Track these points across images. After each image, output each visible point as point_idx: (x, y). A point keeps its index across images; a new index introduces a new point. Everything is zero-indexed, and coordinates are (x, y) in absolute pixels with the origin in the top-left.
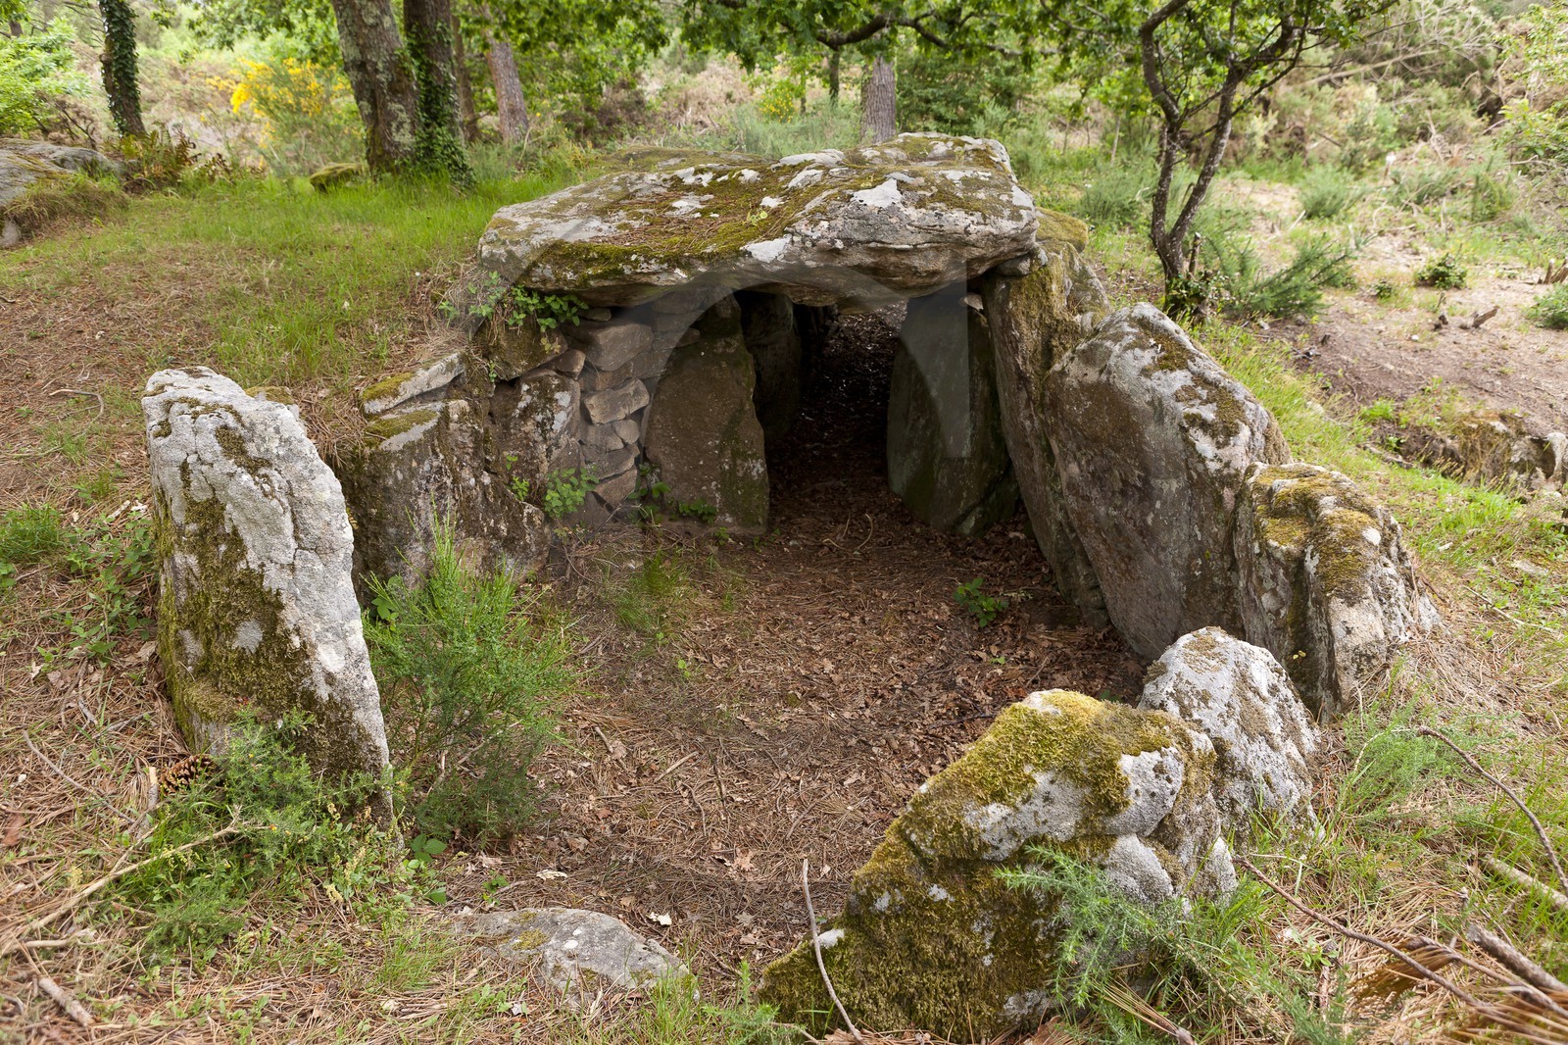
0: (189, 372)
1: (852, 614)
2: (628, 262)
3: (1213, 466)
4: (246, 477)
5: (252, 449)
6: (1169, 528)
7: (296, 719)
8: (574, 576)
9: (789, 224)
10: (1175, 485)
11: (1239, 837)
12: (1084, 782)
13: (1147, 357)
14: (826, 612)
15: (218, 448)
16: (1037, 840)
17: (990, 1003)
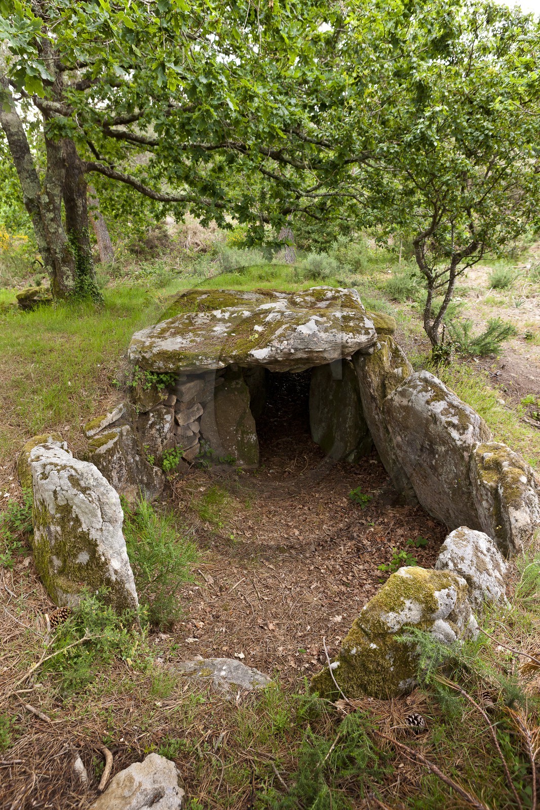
0: (44, 446)
1: (304, 506)
2: (198, 359)
3: (459, 443)
4: (82, 495)
5: (82, 483)
6: (442, 466)
7: (104, 590)
8: (177, 497)
9: (269, 342)
10: (443, 449)
11: (479, 612)
12: (423, 602)
13: (429, 395)
14: (292, 506)
15: (70, 484)
16: (407, 624)
17: (394, 684)
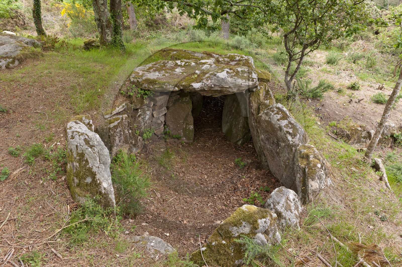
0: (75, 122)
1: (212, 164)
2: (165, 85)
3: (291, 143)
4: (90, 149)
5: (91, 143)
6: (282, 153)
7: (98, 197)
8: (149, 153)
9: (202, 80)
10: (283, 144)
11: (283, 230)
12: (251, 224)
13: (279, 116)
14: (206, 163)
15: (84, 143)
16: (242, 234)
17: (233, 262)
